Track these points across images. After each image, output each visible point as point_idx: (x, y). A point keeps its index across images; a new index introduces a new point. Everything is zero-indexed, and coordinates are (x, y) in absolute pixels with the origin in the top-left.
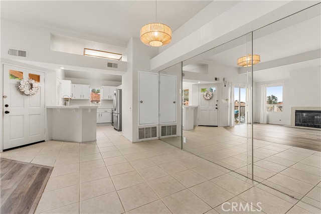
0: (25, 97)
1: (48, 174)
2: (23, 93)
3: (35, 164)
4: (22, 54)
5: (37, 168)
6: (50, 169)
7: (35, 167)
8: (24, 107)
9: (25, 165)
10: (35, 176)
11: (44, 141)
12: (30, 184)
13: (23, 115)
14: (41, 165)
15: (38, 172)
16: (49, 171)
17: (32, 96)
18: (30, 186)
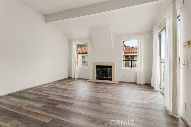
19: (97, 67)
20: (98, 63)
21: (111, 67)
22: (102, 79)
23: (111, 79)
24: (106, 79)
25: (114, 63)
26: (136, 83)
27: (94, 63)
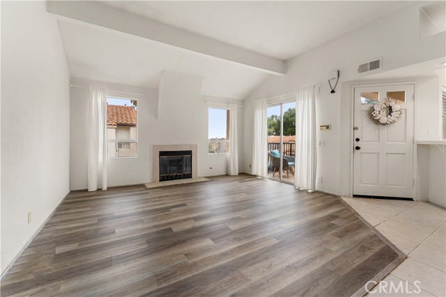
0: (381, 127)
1: (391, 265)
2: (377, 122)
3: (379, 233)
4: (375, 65)
5: (380, 241)
6: (400, 257)
7: (377, 238)
8: (379, 142)
9: (367, 228)
10: (370, 254)
11: (411, 199)
12: (358, 262)
13: (378, 153)
14: (388, 241)
15: (377, 249)
16: (396, 260)
17: (392, 125)
18: (354, 266)
19: (162, 154)
20: (164, 146)
21: (190, 153)
22: (172, 178)
23: (190, 176)
24: (180, 177)
25: (196, 145)
26: (227, 175)
27: (154, 146)
